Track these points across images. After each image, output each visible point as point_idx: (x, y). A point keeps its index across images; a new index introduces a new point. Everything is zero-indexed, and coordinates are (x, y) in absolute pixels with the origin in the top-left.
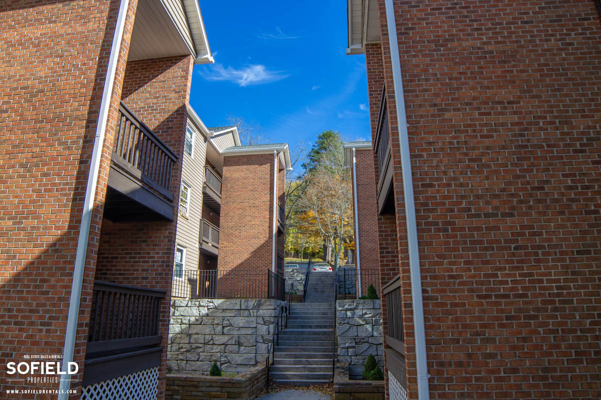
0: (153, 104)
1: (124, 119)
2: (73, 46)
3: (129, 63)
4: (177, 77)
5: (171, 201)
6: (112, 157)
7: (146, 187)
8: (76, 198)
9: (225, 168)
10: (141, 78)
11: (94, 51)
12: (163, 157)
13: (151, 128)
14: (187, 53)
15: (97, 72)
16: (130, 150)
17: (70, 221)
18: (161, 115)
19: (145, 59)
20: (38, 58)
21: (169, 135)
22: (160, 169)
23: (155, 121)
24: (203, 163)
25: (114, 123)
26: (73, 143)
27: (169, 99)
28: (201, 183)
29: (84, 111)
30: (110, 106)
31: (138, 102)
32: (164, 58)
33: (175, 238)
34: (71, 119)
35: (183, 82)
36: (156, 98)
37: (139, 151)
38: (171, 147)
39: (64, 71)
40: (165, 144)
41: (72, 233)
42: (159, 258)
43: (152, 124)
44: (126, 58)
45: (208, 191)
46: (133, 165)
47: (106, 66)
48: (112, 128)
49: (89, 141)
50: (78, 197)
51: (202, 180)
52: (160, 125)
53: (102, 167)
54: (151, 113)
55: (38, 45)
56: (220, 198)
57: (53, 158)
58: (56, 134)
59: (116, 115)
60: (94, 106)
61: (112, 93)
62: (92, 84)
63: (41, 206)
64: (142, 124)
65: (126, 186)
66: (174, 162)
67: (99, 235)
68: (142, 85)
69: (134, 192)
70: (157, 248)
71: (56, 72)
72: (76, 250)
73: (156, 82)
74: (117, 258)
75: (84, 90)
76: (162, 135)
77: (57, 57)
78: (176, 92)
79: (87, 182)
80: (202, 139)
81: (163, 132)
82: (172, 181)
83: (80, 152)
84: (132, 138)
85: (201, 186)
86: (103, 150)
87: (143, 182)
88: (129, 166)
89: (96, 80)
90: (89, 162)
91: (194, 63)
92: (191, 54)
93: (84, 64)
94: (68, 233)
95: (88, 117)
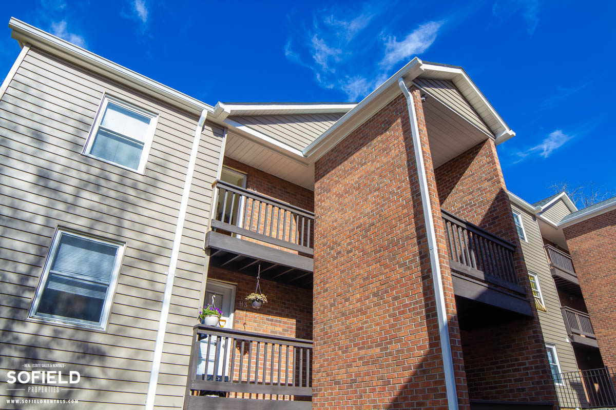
0: (470, 200)
1: (449, 224)
2: (385, 177)
3: (436, 170)
4: (483, 166)
5: (524, 296)
6: (450, 266)
7: (492, 287)
8: (429, 315)
9: (569, 242)
10: (449, 180)
11: (403, 173)
12: (500, 250)
13: (477, 224)
14: (484, 138)
15: (411, 190)
16: (465, 253)
17: (430, 339)
18: (481, 209)
19: (447, 161)
20: (362, 198)
21: (497, 225)
22: (501, 263)
23: (478, 217)
24: (542, 244)
25: (442, 231)
26: (411, 262)
27: (484, 190)
28: (548, 266)
29: (412, 229)
30: (433, 217)
31: (455, 205)
32: (464, 153)
33: (542, 336)
34: (403, 241)
35: (492, 167)
36: (471, 193)
37: (474, 251)
38: (504, 237)
39: (384, 201)
40: (497, 236)
41: (434, 351)
42: (530, 363)
43: (477, 221)
44: (432, 168)
45: (558, 273)
46: (473, 267)
47: (417, 182)
48: (442, 237)
49: (425, 256)
50: (430, 313)
51: (546, 263)
52: (484, 219)
53: (445, 278)
54: (471, 210)
55: (359, 188)
56: (576, 277)
57: (398, 282)
58: (394, 259)
59: (441, 223)
60: (418, 222)
61: (431, 204)
62: (411, 203)
63: (400, 329)
64: (467, 224)
65: (473, 290)
66: (513, 252)
67: (461, 348)
68: (453, 186)
69: (483, 295)
70: (524, 352)
71: (378, 204)
72: (442, 368)
73: (466, 178)
74: (483, 370)
75: (405, 211)
76: (490, 228)
77: (375, 191)
78: (488, 181)
79: (434, 296)
80: (530, 218)
81: (489, 225)
82: (517, 273)
83: (419, 268)
84: (462, 240)
85: (549, 270)
86: (440, 260)
87: (488, 282)
88: (469, 270)
89: (413, 198)
90: (431, 277)
91: (495, 145)
92: (489, 137)
93: (399, 188)
94: (430, 352)
95: (417, 234)
